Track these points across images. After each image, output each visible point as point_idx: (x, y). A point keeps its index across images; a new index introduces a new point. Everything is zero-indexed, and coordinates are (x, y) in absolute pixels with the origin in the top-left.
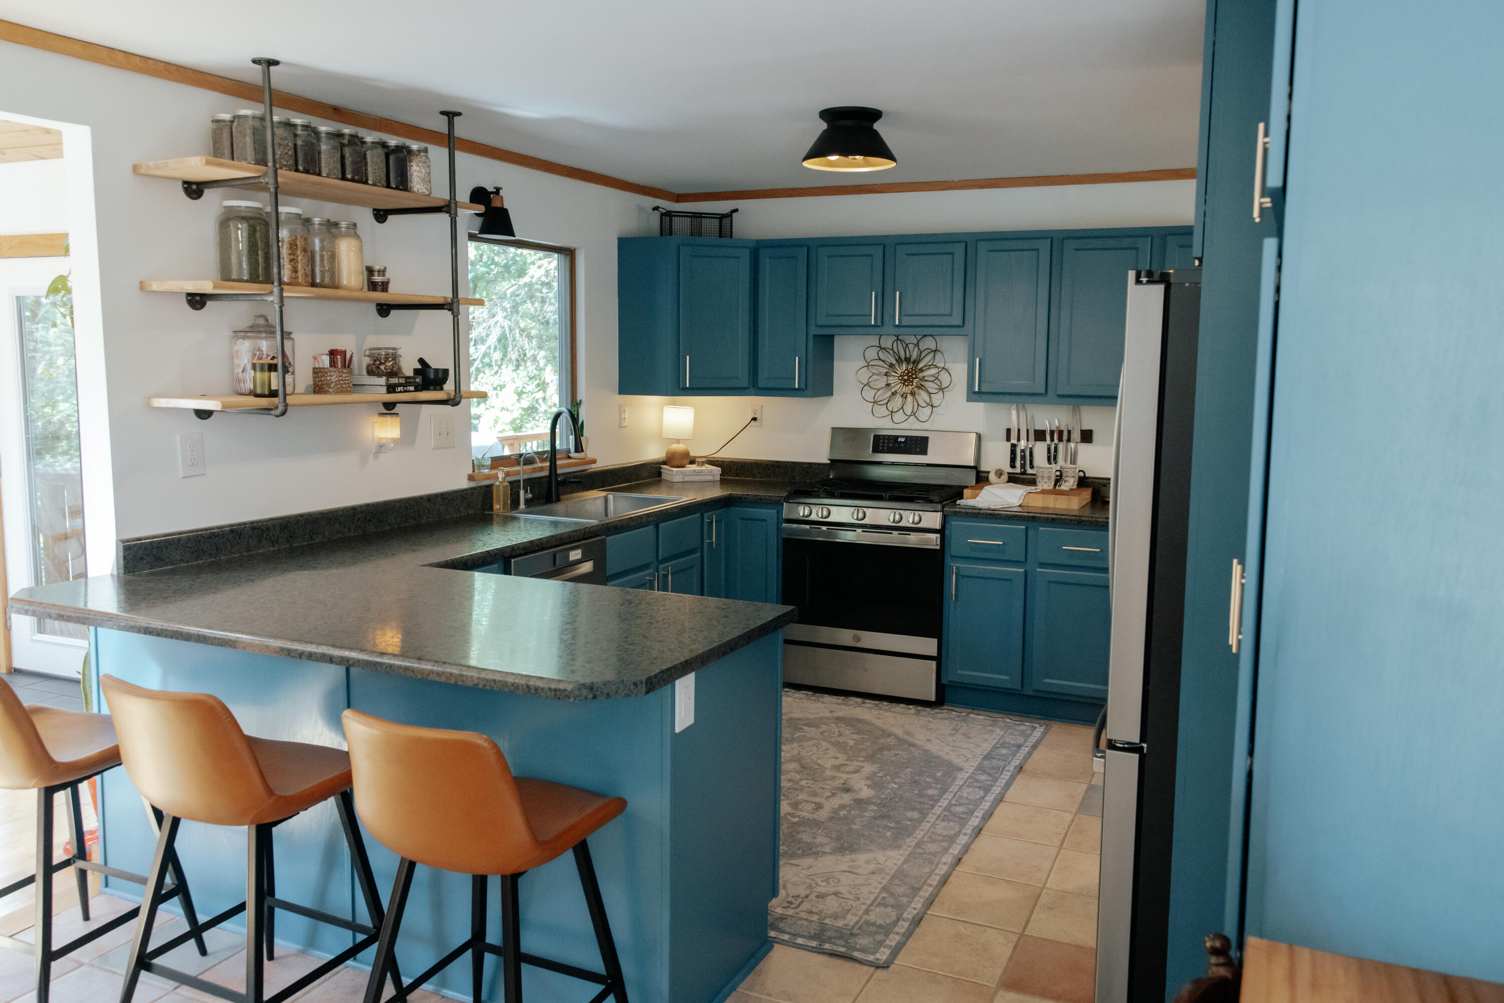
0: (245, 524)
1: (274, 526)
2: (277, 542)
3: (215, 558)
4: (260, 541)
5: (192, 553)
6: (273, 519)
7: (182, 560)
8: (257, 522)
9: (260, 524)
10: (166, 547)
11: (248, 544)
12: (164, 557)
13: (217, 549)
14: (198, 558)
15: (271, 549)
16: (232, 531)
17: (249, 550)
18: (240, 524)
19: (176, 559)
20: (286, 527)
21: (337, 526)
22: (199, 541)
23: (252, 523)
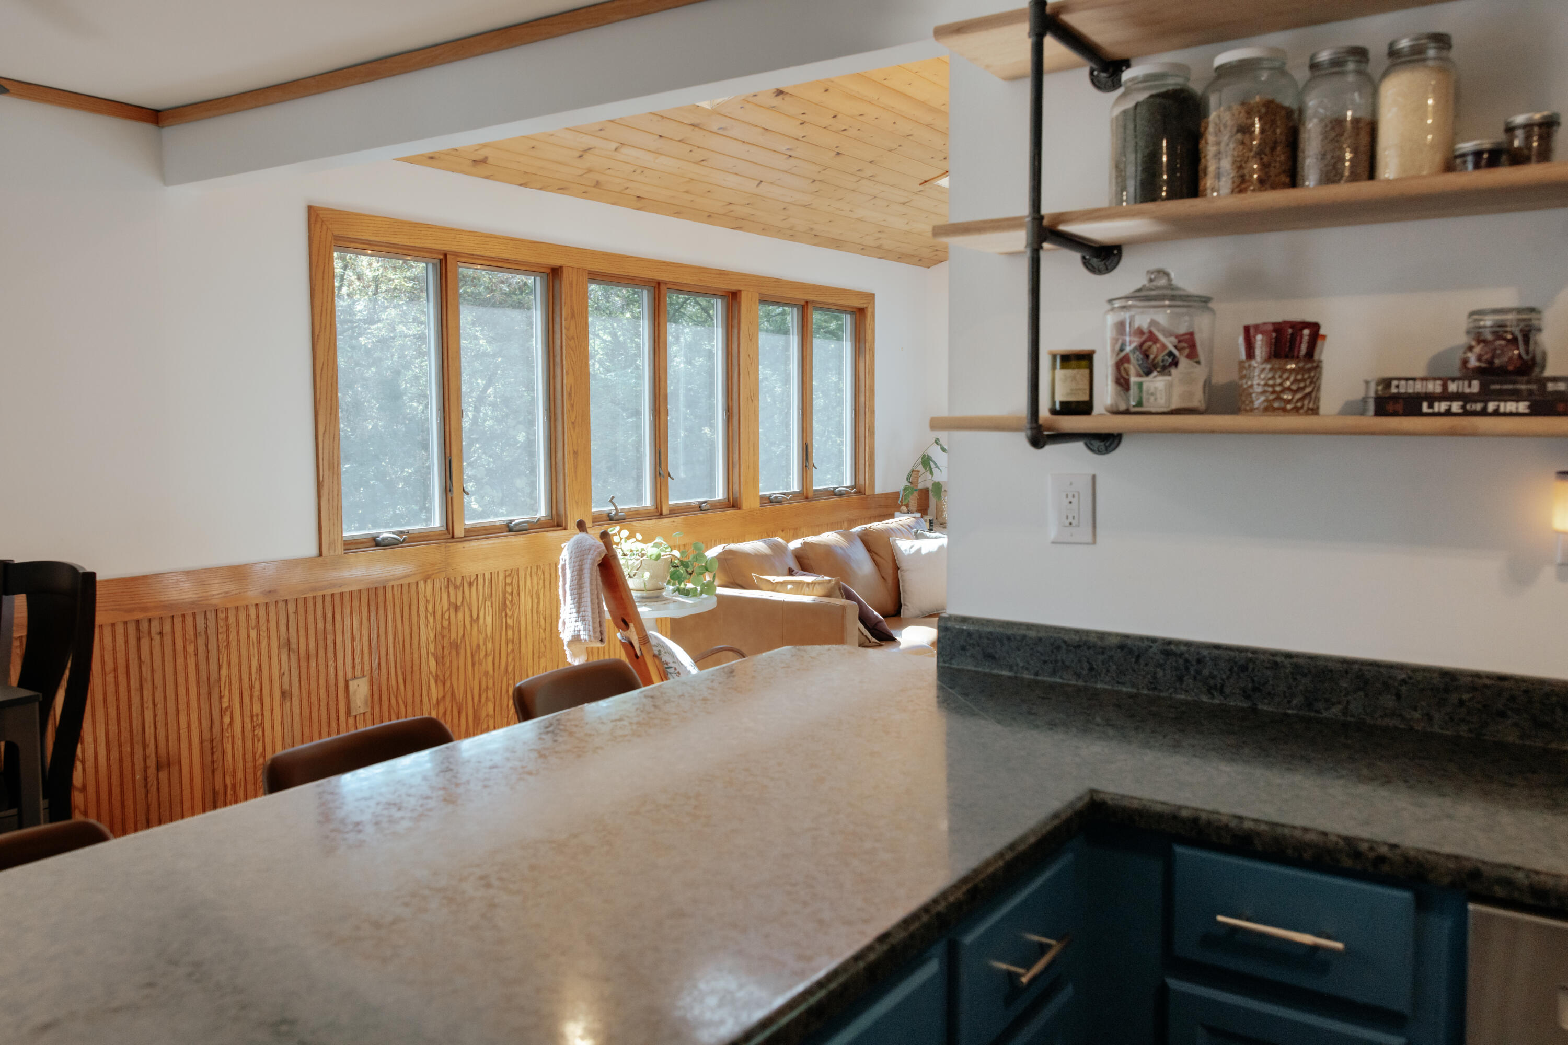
0: (1154, 640)
1: (1215, 660)
2: (1221, 692)
3: (1086, 682)
4: (1180, 679)
5: (1045, 662)
6: (1217, 647)
7: (1027, 669)
8: (1178, 643)
9: (1183, 648)
10: (1001, 641)
11: (1155, 678)
12: (997, 656)
13: (1091, 669)
14: (1054, 673)
15: (1205, 699)
16: (1122, 647)
17: (1155, 688)
18: (1142, 639)
19: (1017, 665)
20: (1244, 668)
21: (1388, 701)
22: (1059, 648)
23: (1169, 642)
